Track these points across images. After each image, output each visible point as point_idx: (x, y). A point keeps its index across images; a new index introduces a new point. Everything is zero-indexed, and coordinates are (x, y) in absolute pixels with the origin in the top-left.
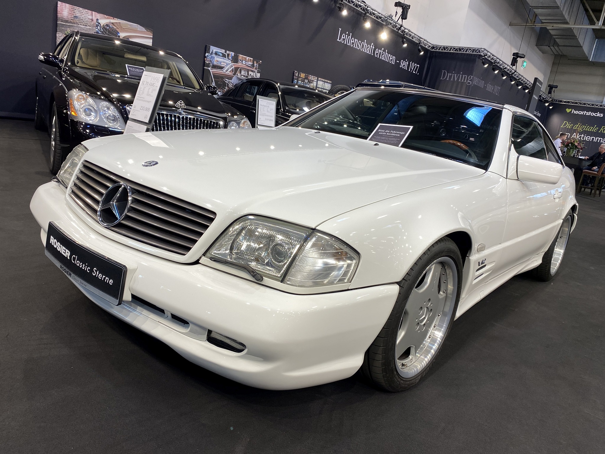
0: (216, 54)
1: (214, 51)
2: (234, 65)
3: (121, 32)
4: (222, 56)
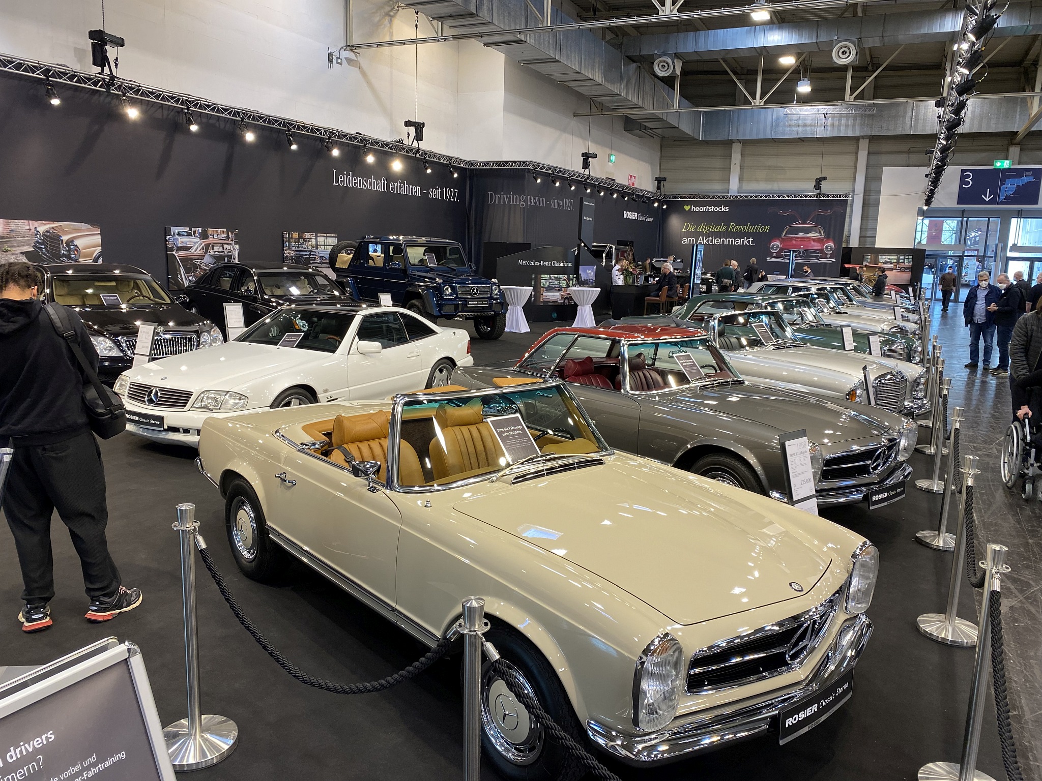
0: (179, 234)
2: (203, 242)
3: (63, 235)
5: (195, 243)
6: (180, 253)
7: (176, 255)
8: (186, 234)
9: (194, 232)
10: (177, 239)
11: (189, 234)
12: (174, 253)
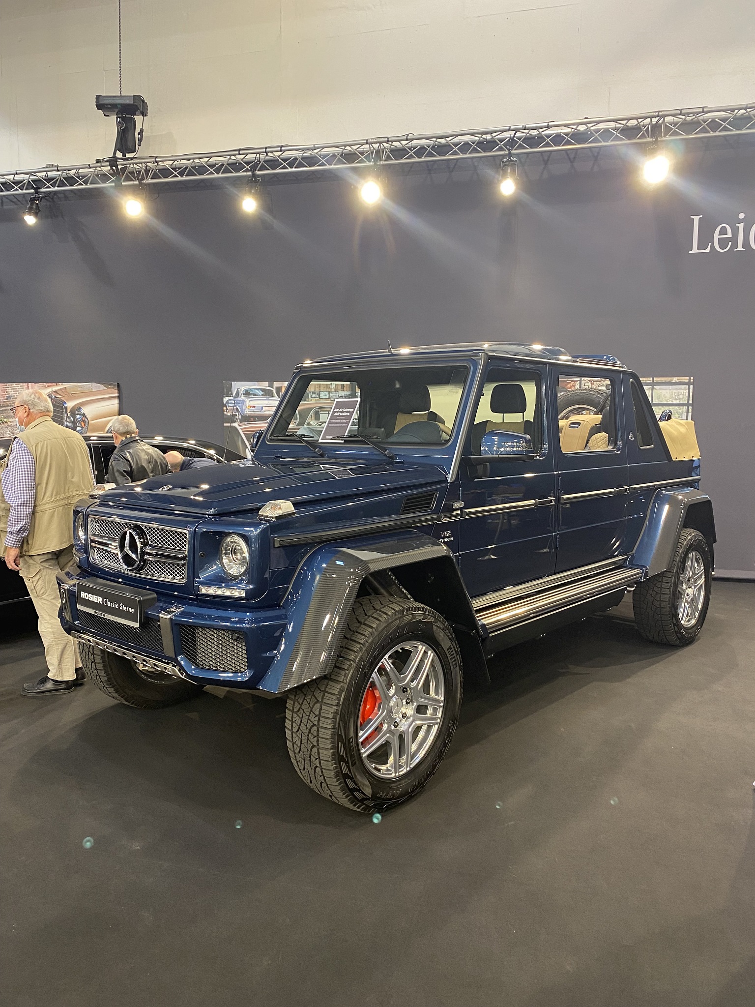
0: (247, 393)
1: (243, 390)
4: (263, 395)
6: (248, 425)
7: (239, 428)
8: (261, 393)
10: (243, 402)
11: (267, 394)
12: (236, 425)
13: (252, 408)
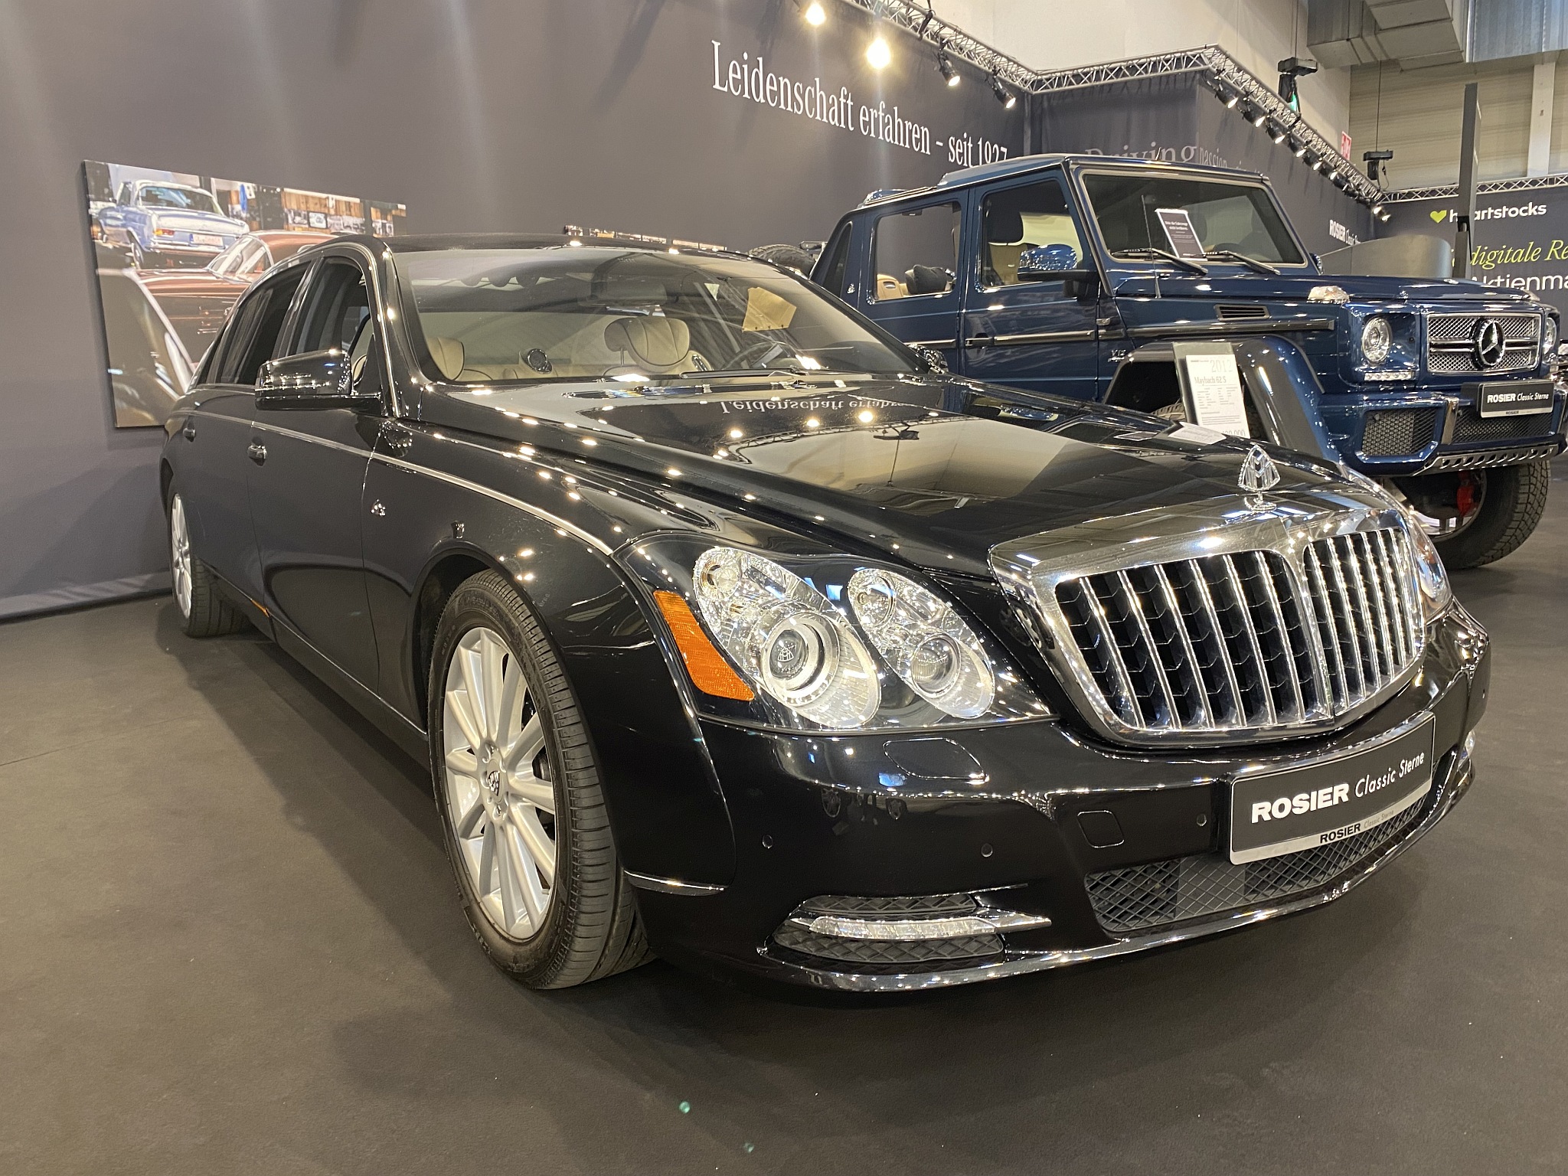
0: (151, 197)
1: (139, 187)
2: (266, 239)
4: (189, 206)
5: (229, 241)
6: (161, 276)
7: (140, 282)
8: (184, 200)
9: (224, 197)
10: (144, 219)
11: (199, 203)
12: (131, 273)
13: (166, 235)
